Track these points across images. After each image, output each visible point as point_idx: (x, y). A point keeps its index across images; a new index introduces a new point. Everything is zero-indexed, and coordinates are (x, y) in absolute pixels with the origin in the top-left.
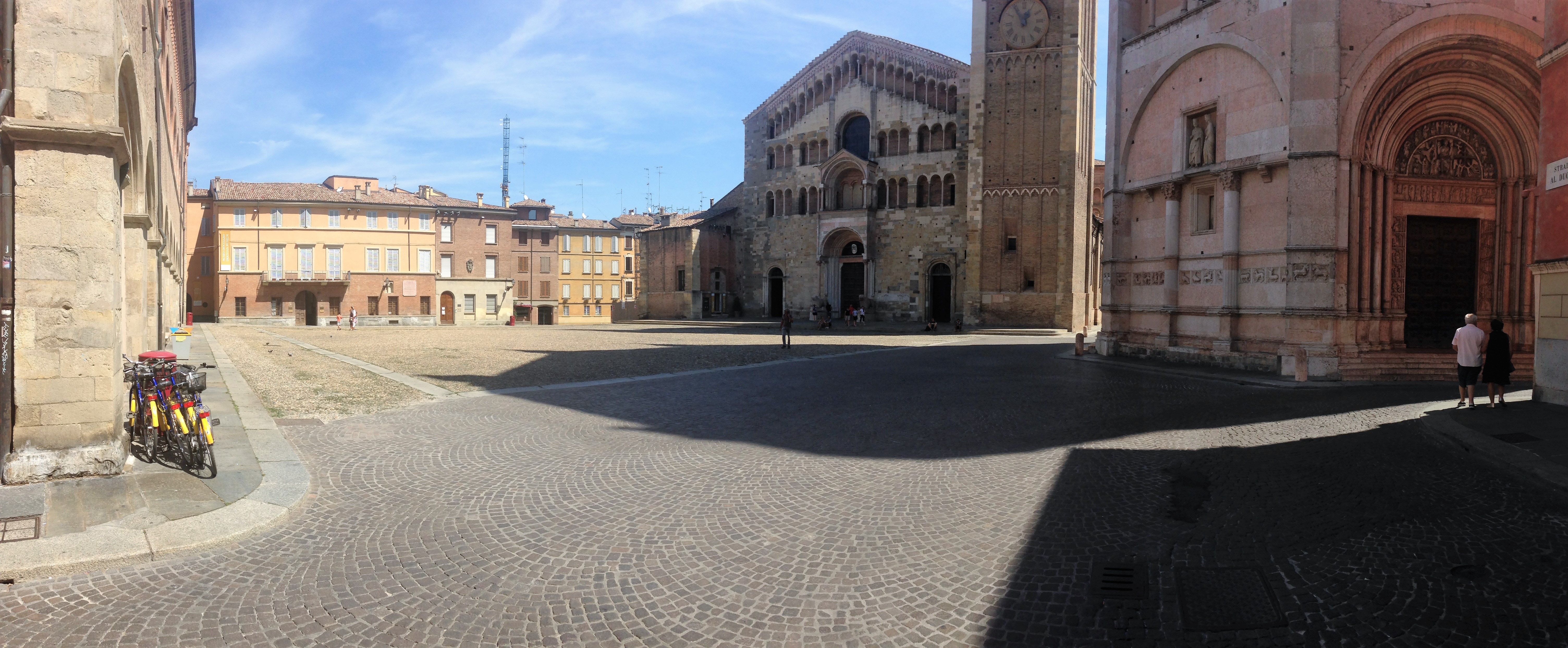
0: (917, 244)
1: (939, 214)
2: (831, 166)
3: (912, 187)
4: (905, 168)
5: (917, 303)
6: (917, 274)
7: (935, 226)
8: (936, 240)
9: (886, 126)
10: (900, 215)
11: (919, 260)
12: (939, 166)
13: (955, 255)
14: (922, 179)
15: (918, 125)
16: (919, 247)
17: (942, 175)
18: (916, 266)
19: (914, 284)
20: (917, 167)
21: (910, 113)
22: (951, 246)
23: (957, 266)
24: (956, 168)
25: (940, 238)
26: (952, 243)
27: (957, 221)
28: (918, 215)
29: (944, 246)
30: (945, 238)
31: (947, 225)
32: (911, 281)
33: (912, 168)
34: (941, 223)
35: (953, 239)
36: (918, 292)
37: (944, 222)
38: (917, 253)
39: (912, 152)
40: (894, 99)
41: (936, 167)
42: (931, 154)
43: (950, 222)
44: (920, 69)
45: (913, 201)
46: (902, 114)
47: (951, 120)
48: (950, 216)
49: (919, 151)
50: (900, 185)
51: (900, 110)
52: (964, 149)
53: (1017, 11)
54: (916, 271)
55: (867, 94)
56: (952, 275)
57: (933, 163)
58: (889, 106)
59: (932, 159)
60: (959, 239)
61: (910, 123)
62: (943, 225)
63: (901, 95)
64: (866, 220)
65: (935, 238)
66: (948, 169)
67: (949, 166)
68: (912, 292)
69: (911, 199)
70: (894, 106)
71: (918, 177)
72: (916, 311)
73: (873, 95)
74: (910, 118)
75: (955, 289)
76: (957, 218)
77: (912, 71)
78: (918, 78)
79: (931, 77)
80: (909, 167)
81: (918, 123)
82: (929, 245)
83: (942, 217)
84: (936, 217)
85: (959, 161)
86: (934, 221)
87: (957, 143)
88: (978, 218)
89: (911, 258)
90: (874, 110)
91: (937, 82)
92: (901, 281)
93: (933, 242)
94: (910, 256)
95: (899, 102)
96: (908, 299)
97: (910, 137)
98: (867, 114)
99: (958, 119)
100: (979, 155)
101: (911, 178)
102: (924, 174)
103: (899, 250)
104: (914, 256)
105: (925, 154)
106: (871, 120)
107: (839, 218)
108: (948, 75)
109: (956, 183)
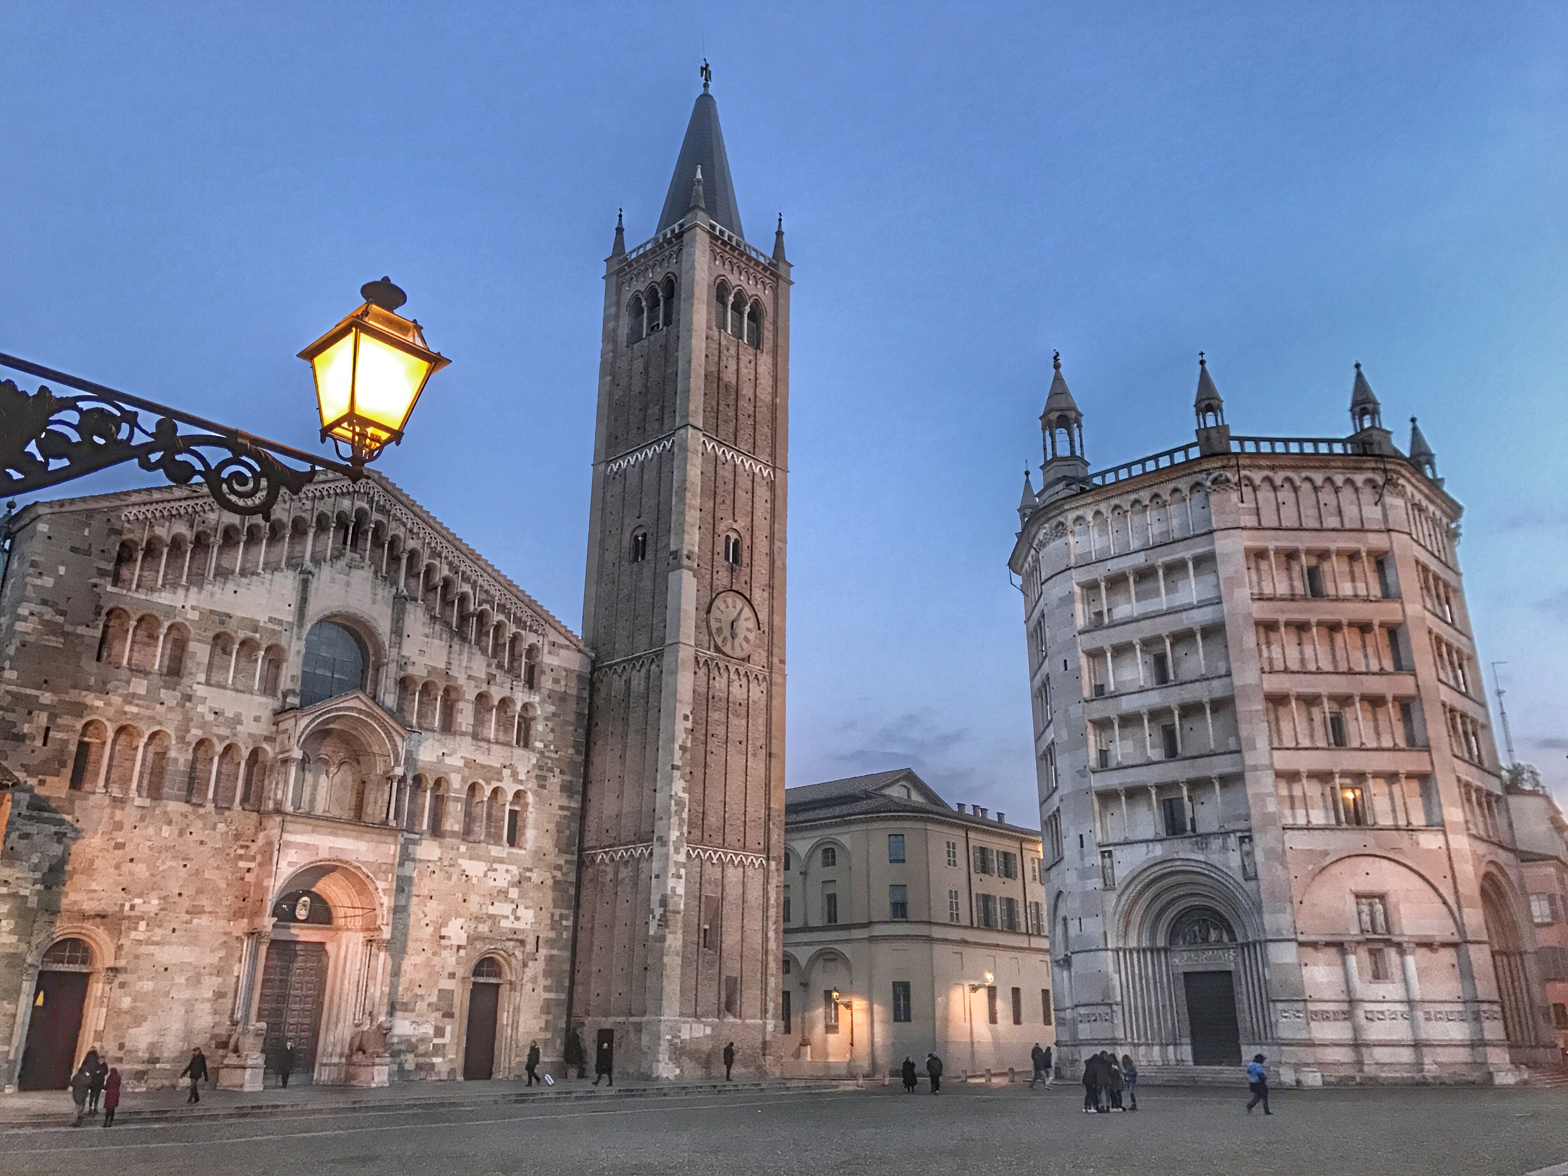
0: (458, 915)
1: (501, 861)
2: (321, 715)
3: (457, 799)
5: (447, 1040)
6: (452, 976)
7: (492, 883)
8: (492, 910)
9: (419, 671)
10: (429, 850)
11: (459, 947)
13: (522, 942)
14: (475, 788)
15: (478, 691)
16: (461, 921)
17: (510, 791)
18: (454, 959)
19: (446, 995)
20: (469, 764)
21: (464, 664)
22: (517, 925)
23: (525, 965)
24: (532, 784)
25: (498, 909)
26: (517, 919)
27: (529, 879)
28: (463, 856)
29: (504, 924)
30: (505, 909)
31: (512, 884)
32: (440, 990)
33: (461, 763)
34: (502, 877)
35: (521, 912)
36: (452, 1015)
37: (509, 877)
38: (456, 932)
39: (463, 734)
40: (438, 627)
41: (501, 773)
42: (494, 747)
43: (517, 879)
44: (484, 596)
45: (457, 828)
46: (449, 658)
47: (532, 700)
48: (519, 868)
49: (475, 736)
50: (432, 789)
51: (445, 651)
52: (547, 754)
53: (727, 607)
54: (450, 970)
55: (385, 593)
56: (511, 983)
57: (499, 765)
58: (427, 636)
59: (495, 757)
60: (530, 913)
61: (462, 680)
62: (505, 884)
63: (448, 624)
64: (392, 852)
65: (490, 907)
66: (521, 782)
67: (522, 776)
68: (439, 1014)
69: (453, 823)
70: (436, 642)
71: (470, 782)
72: (444, 1056)
73: (400, 602)
74: (463, 671)
75: (517, 1010)
76: (528, 874)
77: (471, 592)
78: (480, 609)
79: (501, 617)
80: (455, 761)
81: (476, 687)
82: (478, 919)
83: (505, 867)
84: (495, 866)
85: (539, 773)
86: (490, 874)
87: (532, 739)
88: (681, 891)
89: (443, 942)
90: (398, 631)
91: (512, 629)
92: (419, 992)
93: (487, 914)
94: (442, 937)
95: (444, 636)
96: (431, 1032)
97: (461, 705)
98: (380, 631)
99: (542, 702)
100: (684, 790)
101: (456, 783)
102: (481, 781)
103: (423, 923)
104: (449, 938)
105: (485, 745)
106: (387, 644)
107: (331, 838)
108: (531, 626)
109: (530, 809)
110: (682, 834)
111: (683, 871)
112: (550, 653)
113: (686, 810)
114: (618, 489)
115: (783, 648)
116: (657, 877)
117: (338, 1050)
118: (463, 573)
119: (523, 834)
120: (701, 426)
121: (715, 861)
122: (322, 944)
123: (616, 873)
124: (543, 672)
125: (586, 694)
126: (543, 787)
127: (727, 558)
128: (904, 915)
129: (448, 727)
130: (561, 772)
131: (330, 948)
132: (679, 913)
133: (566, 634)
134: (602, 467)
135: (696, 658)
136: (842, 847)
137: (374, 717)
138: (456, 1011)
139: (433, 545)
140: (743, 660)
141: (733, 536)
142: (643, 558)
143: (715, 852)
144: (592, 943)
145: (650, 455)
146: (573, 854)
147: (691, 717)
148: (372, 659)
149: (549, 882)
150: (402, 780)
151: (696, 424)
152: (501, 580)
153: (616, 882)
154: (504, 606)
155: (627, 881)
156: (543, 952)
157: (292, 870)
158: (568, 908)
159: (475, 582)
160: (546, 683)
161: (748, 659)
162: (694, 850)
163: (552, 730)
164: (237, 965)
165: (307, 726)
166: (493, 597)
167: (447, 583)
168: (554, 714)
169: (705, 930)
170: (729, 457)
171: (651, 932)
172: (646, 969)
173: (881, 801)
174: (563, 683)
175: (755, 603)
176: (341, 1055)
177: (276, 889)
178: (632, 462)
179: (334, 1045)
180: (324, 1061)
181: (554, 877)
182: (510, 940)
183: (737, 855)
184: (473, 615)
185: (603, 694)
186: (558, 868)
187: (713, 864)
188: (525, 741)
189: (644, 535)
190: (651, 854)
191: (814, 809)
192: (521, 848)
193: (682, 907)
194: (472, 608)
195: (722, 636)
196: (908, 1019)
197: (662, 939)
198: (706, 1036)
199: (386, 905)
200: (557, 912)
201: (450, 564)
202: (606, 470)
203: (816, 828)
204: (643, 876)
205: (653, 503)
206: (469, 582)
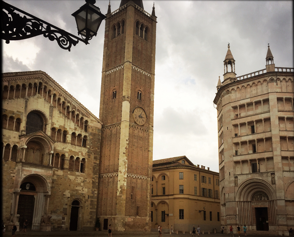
0: (68, 189)
1: (79, 176)
2: (32, 137)
3: (67, 160)
4: (65, 150)
5: (65, 220)
6: (66, 204)
7: (76, 182)
8: (77, 188)
9: (57, 126)
10: (60, 173)
11: (68, 197)
12: (80, 153)
13: (84, 197)
14: (72, 157)
15: (72, 132)
16: (69, 191)
17: (81, 158)
18: (67, 201)
19: (65, 209)
20: (70, 151)
21: (69, 125)
22: (83, 192)
23: (85, 202)
24: (86, 157)
25: (78, 188)
26: (83, 191)
27: (86, 181)
28: (69, 174)
29: (80, 192)
30: (80, 188)
31: (82, 182)
32: (63, 208)
33: (68, 151)
34: (79, 180)
35: (84, 189)
36: (66, 214)
37: (81, 180)
38: (67, 194)
39: (69, 143)
40: (61, 115)
41: (78, 154)
42: (77, 147)
43: (83, 181)
44: (73, 107)
45: (67, 167)
46: (65, 123)
47: (86, 135)
48: (83, 178)
49: (72, 144)
50: (61, 157)
51: (64, 121)
52: (90, 149)
53: (138, 111)
54: (66, 203)
55: (48, 106)
56: (82, 207)
57: (78, 151)
58: (59, 117)
59: (77, 149)
60: (86, 189)
61: (68, 129)
62: (80, 182)
63: (64, 114)
64: (51, 173)
65: (76, 187)
66: (84, 156)
67: (84, 155)
68: (63, 214)
69: (66, 166)
70: (61, 119)
71: (70, 156)
72: (65, 225)
73: (52, 108)
74: (68, 127)
75: (83, 214)
76: (86, 180)
77: (70, 106)
78: (72, 110)
79: (78, 113)
80: (67, 150)
81: (72, 131)
82: (73, 190)
83: (80, 178)
84: (77, 177)
85: (88, 154)
86: (76, 179)
87: (86, 145)
88: (125, 184)
89: (64, 196)
90: (51, 115)
91: (80, 116)
92: (58, 208)
93: (75, 189)
94: (64, 195)
95: (63, 117)
96: (61, 218)
97: (68, 135)
98: (46, 115)
99: (89, 135)
100: (126, 159)
101: (67, 155)
102: (73, 155)
103: (59, 191)
104: (66, 195)
105: (74, 146)
106: (48, 119)
107: (35, 169)
108: (86, 115)
109: (86, 163)
110: (126, 170)
111: (126, 180)
112: (91, 123)
113: (127, 164)
114: (109, 79)
115: (153, 123)
116: (119, 181)
117: (38, 222)
118: (68, 101)
119: (85, 169)
120: (131, 62)
121: (134, 177)
122: (33, 196)
123: (109, 180)
124: (89, 128)
125: (100, 134)
126: (90, 157)
127: (138, 98)
128: (183, 192)
129: (65, 141)
130: (94, 154)
131: (35, 197)
132: (125, 190)
133: (95, 118)
134: (104, 73)
135: (130, 125)
136: (167, 175)
137: (46, 138)
138: (68, 213)
139: (60, 93)
140: (142, 126)
141: (140, 92)
142: (115, 98)
143: (134, 175)
144: (102, 197)
145: (117, 69)
146: (97, 175)
147: (128, 140)
148: (44, 123)
149: (91, 182)
150: (53, 155)
151: (130, 61)
152: (78, 103)
153: (108, 182)
154: (78, 110)
155: (111, 182)
156: (90, 199)
157: (25, 176)
158: (96, 188)
159: (71, 103)
160: (90, 130)
161: (143, 126)
162: (129, 174)
163: (92, 143)
164: (11, 200)
165: (28, 140)
166: (76, 107)
167: (64, 103)
168: (92, 139)
169: (132, 195)
170: (139, 71)
171: (118, 195)
172: (116, 204)
173: (177, 164)
174: (94, 130)
175: (146, 111)
176: (38, 224)
177: (21, 181)
178: (113, 71)
179: (37, 221)
180: (34, 225)
181: (92, 181)
182: (82, 196)
183: (140, 176)
184: (70, 112)
185: (105, 134)
186: (94, 178)
187: (134, 178)
188: (84, 145)
189: (116, 91)
190: (118, 175)
191: (160, 166)
192: (84, 173)
193: (126, 189)
194: (70, 110)
195: (137, 119)
196: (183, 218)
197: (121, 196)
198: (132, 221)
199: (49, 186)
200: (93, 189)
201: (64, 98)
202: (105, 74)
203: (160, 170)
204: (116, 181)
205: (118, 83)
206: (69, 103)
